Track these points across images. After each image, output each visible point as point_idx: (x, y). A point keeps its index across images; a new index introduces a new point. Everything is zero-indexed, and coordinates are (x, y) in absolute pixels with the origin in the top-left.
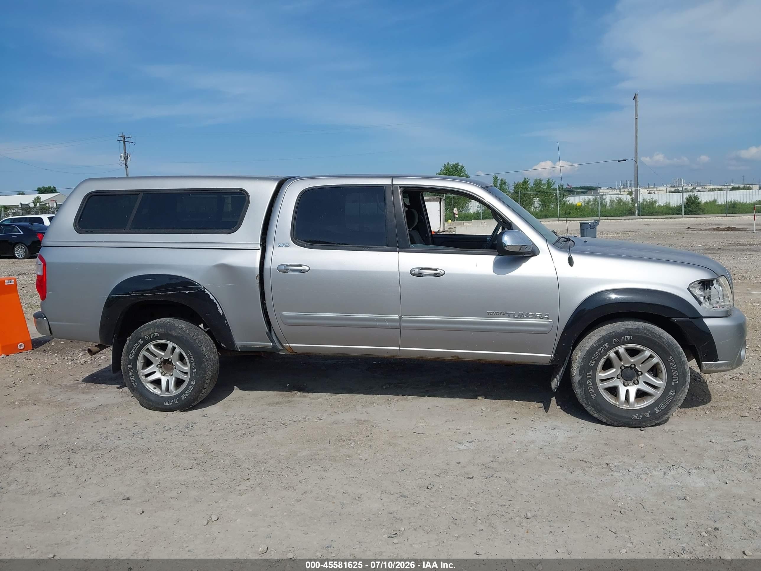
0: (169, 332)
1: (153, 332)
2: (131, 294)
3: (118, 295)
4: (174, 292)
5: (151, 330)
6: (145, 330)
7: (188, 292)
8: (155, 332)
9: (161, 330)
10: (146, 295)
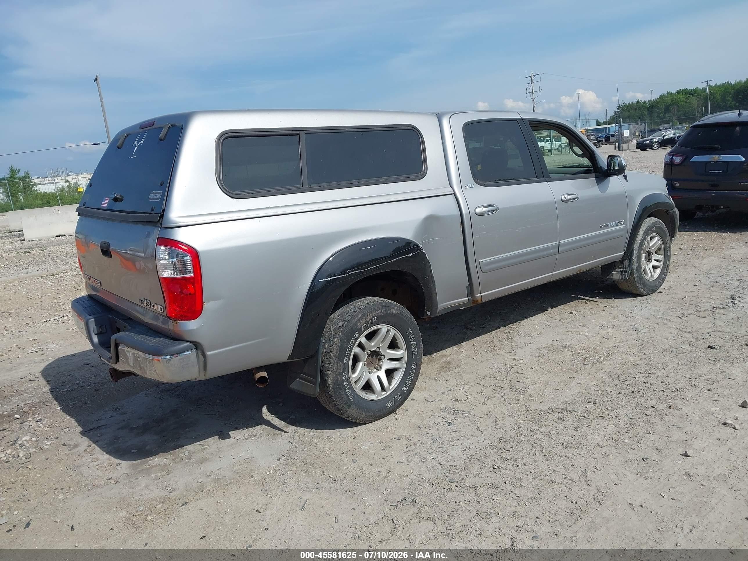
0: (389, 312)
1: (371, 317)
2: (350, 272)
3: (332, 278)
4: (399, 258)
5: (369, 316)
6: (361, 318)
7: (411, 254)
8: (373, 317)
9: (379, 312)
10: (369, 268)
